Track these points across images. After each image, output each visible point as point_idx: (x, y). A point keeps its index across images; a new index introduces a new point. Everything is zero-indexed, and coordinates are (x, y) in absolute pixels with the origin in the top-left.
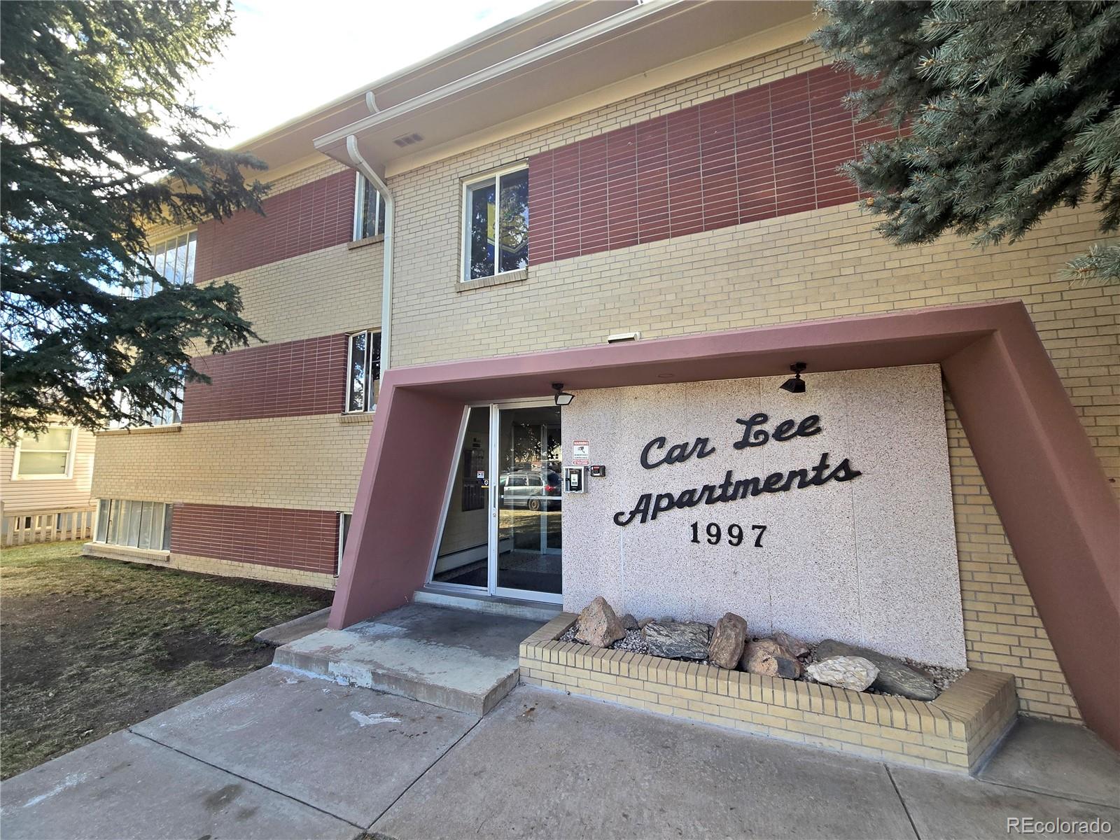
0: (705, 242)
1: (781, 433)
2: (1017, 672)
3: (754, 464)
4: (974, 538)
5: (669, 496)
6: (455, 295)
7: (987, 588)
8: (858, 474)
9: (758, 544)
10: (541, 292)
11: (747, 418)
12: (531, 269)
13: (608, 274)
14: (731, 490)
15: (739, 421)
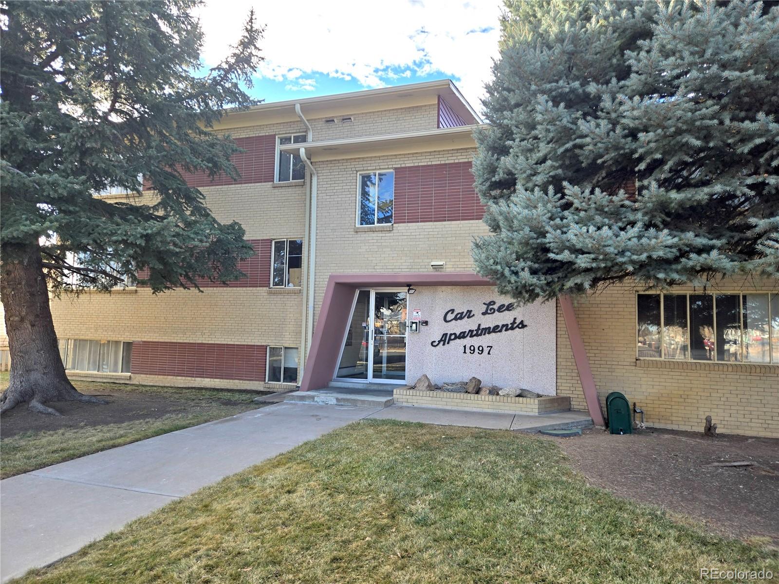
0: (475, 225)
1: (500, 309)
2: (571, 396)
3: (489, 321)
4: (562, 350)
5: (455, 334)
6: (353, 233)
7: (565, 367)
8: (526, 326)
9: (489, 353)
10: (399, 238)
11: (487, 303)
12: (394, 225)
13: (432, 233)
14: (480, 332)
15: (484, 304)
